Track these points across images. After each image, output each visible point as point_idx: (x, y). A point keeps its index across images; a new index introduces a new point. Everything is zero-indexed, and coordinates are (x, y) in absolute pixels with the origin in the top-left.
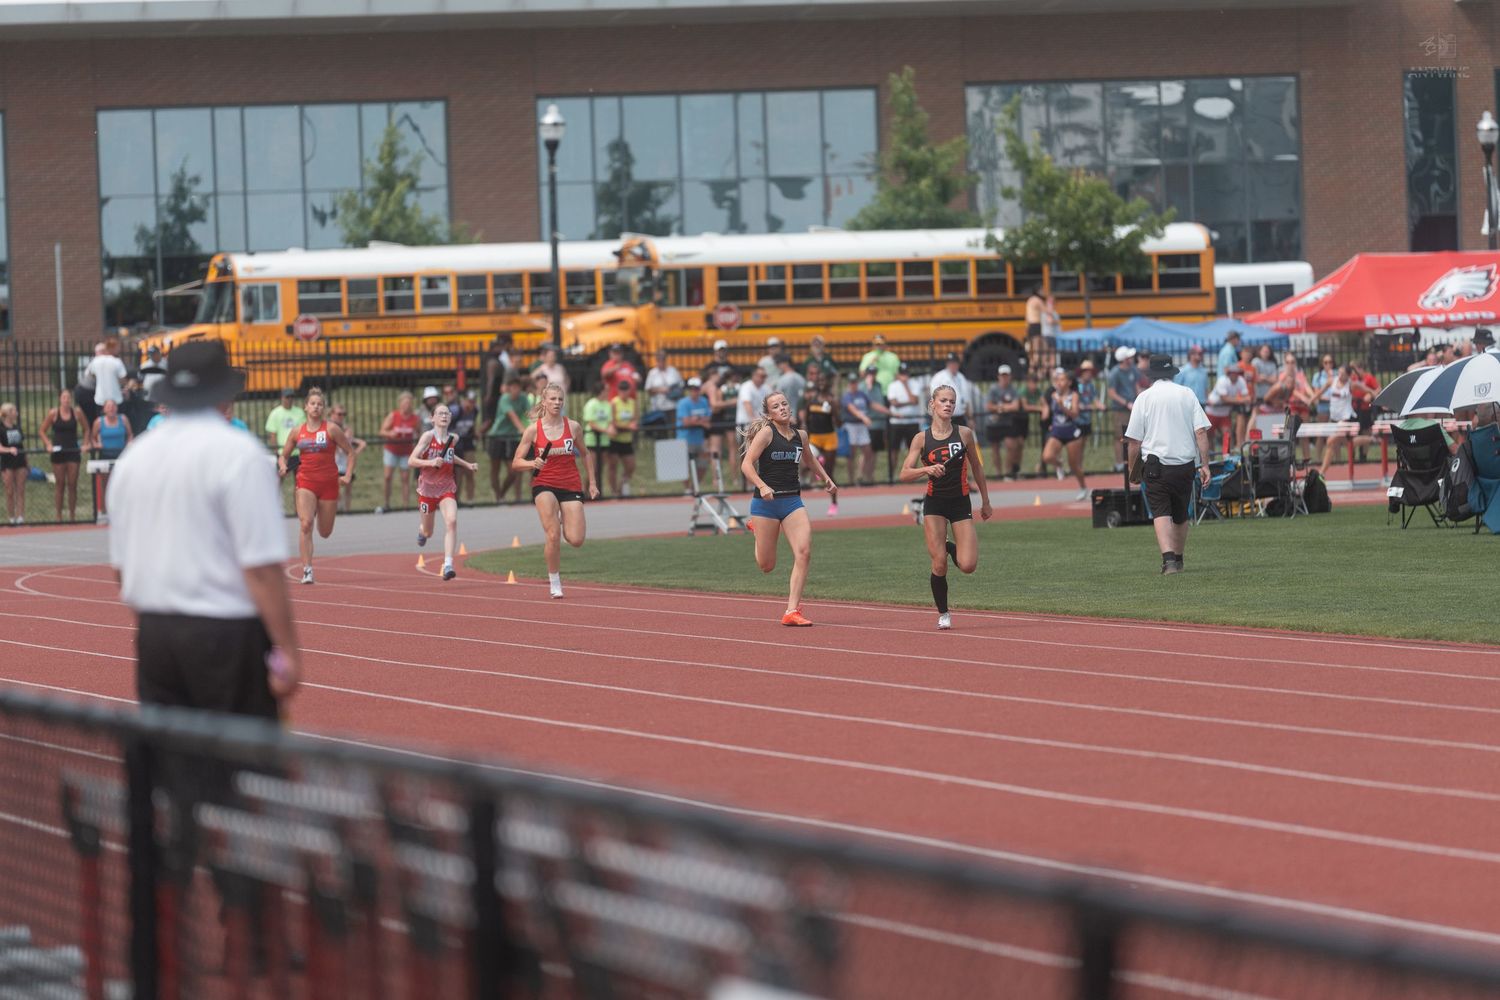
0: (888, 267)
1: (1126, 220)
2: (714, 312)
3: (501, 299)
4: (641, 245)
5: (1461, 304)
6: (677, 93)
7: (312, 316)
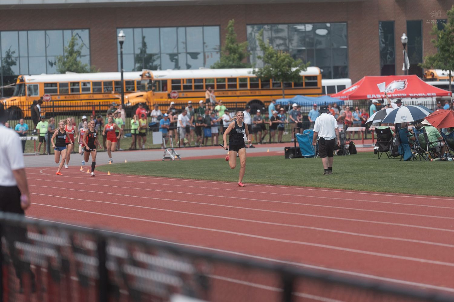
0: (223, 80)
1: (296, 66)
2: (170, 93)
3: (106, 89)
4: (148, 73)
5: (396, 91)
6: (159, 27)
7: (48, 94)
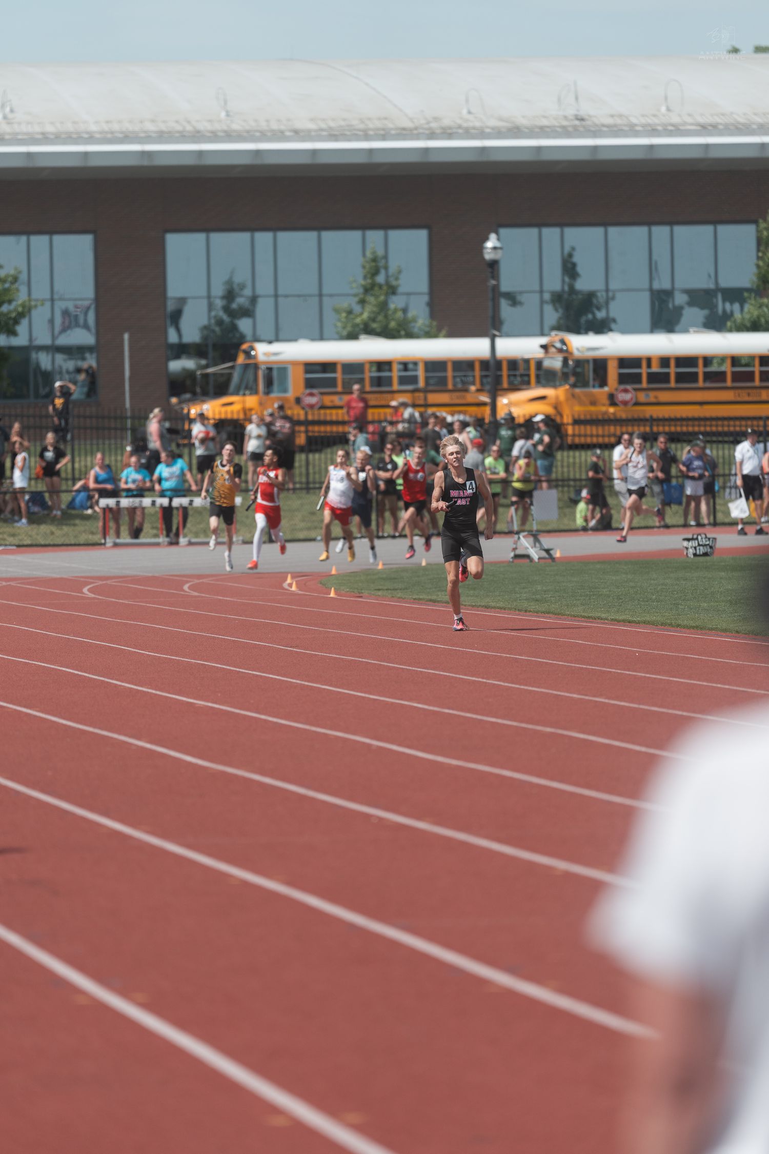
0: (749, 359)
2: (615, 393)
3: (458, 380)
4: (563, 342)
6: (606, 224)
7: (315, 391)
